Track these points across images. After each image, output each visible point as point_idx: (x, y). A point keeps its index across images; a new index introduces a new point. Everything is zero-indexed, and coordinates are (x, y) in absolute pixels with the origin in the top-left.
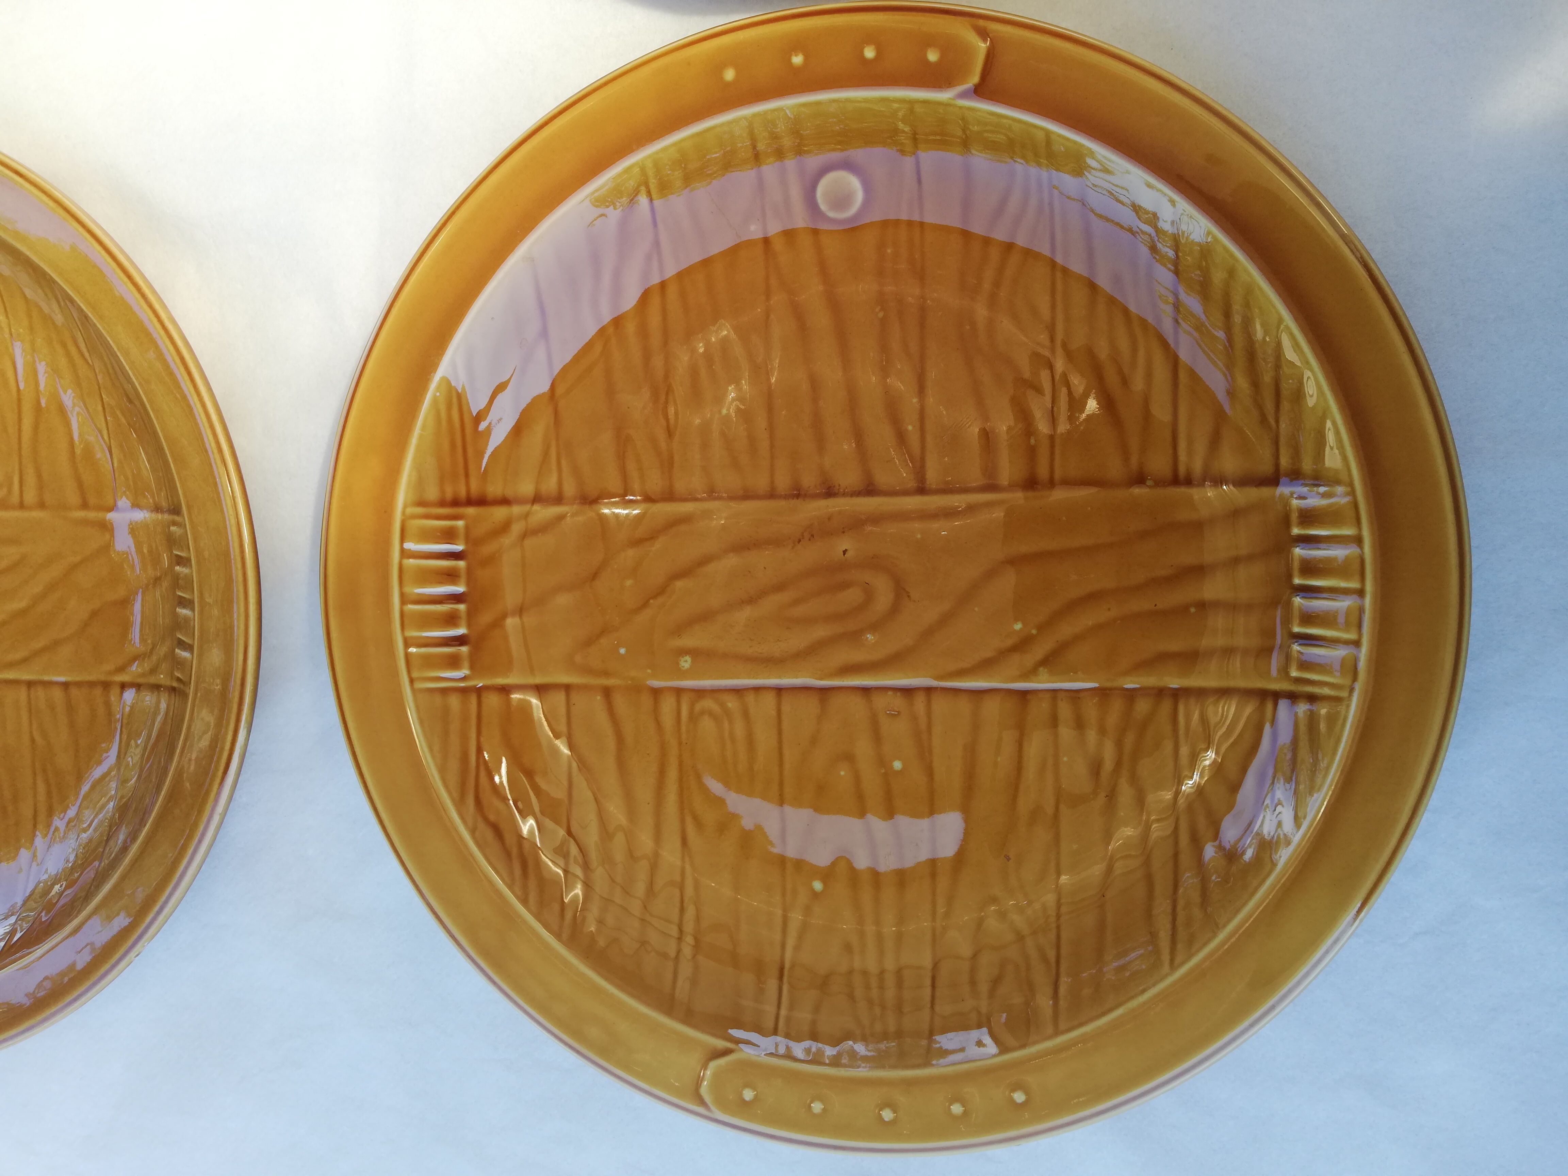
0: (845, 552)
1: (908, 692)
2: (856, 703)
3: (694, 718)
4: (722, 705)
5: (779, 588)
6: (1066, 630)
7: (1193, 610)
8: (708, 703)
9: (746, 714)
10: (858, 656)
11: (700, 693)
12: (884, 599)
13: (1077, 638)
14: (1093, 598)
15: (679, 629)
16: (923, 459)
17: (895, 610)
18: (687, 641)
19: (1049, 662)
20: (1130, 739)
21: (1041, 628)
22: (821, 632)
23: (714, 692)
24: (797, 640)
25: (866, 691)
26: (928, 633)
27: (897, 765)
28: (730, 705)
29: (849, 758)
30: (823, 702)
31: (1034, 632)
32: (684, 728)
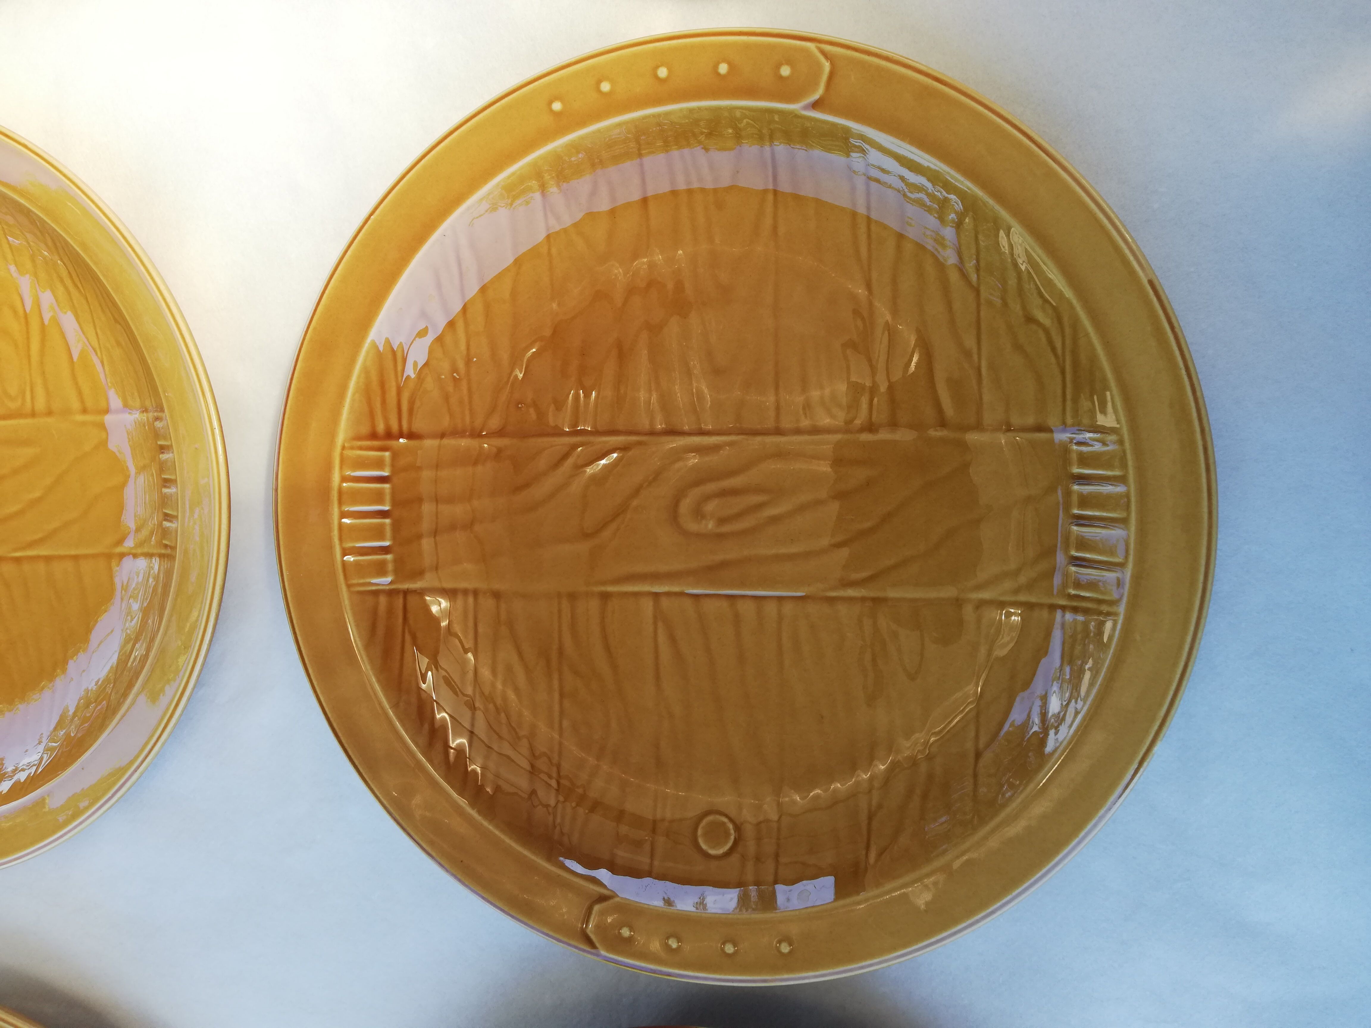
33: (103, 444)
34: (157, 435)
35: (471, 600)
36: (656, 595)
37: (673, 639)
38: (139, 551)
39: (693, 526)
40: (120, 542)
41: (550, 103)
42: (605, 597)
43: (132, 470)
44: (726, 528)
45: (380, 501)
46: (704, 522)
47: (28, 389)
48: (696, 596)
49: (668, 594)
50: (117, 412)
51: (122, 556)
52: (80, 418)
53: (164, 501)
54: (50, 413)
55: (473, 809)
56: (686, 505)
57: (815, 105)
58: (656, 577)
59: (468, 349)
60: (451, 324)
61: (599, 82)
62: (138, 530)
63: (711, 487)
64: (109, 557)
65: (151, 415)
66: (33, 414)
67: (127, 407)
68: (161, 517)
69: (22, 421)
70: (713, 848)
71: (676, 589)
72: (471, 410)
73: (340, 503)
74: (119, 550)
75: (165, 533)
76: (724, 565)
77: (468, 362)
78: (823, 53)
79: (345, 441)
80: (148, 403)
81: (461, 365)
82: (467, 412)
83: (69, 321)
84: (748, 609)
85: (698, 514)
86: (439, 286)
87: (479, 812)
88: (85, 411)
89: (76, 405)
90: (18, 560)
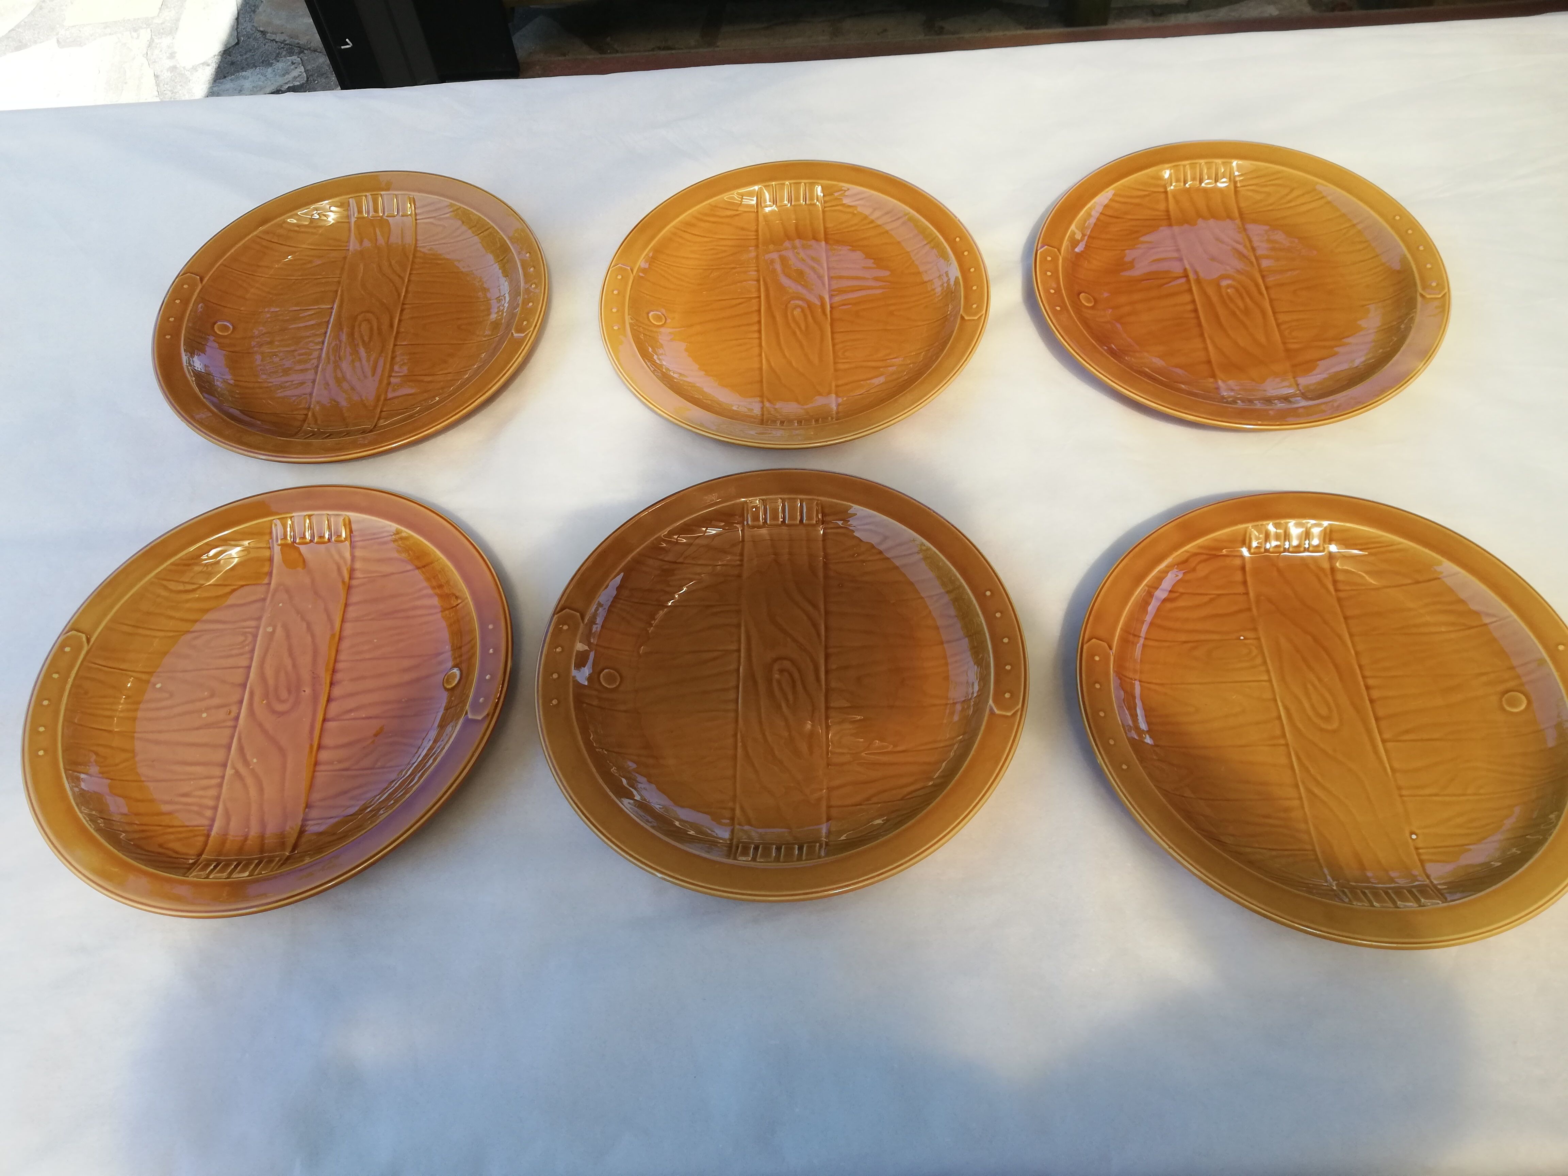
0: (305, 691)
1: (237, 718)
2: (236, 698)
3: (244, 634)
4: (248, 645)
5: (294, 666)
6: (250, 781)
7: (246, 830)
8: (250, 638)
9: (242, 654)
10: (257, 698)
11: (255, 636)
12: (280, 707)
13: (245, 786)
14: (261, 790)
15: (286, 628)
16: (338, 720)
17: (274, 712)
18: (279, 631)
19: (237, 773)
20: (195, 808)
21: (253, 770)
22: (271, 682)
23: (255, 641)
24: (269, 672)
25: (241, 702)
26: (260, 725)
27: (204, 715)
28: (247, 648)
29: (212, 696)
30: (240, 685)
31: (251, 767)
32: (241, 630)
33: (820, 394)
34: (825, 419)
35: (738, 563)
36: (739, 651)
37: (715, 659)
38: (765, 409)
39: (776, 667)
40: (769, 401)
41: (990, 590)
42: (738, 626)
43: (806, 407)
44: (775, 684)
45: (790, 518)
46: (778, 672)
47: (848, 361)
48: (738, 670)
49: (739, 657)
50: (837, 401)
51: (762, 402)
52: (833, 384)
53: (791, 422)
54: (836, 370)
55: (631, 558)
56: (787, 664)
57: (991, 710)
58: (749, 650)
59: (869, 561)
60: (881, 552)
61: (1001, 612)
62: (775, 409)
63: (796, 675)
64: (762, 396)
65: (834, 416)
66: (835, 363)
67: (838, 405)
68: (783, 420)
69: (832, 358)
70: (603, 675)
71: (742, 660)
72: (838, 563)
73: (789, 499)
74: (765, 400)
75: (774, 422)
76: (755, 682)
77: (863, 561)
78: (1017, 711)
79: (821, 500)
80: (840, 415)
81: (861, 558)
82: (837, 561)
83: (882, 379)
84: (732, 695)
85: (781, 671)
86: (900, 545)
87: (629, 561)
88: (837, 386)
89: (840, 382)
90: (760, 355)
